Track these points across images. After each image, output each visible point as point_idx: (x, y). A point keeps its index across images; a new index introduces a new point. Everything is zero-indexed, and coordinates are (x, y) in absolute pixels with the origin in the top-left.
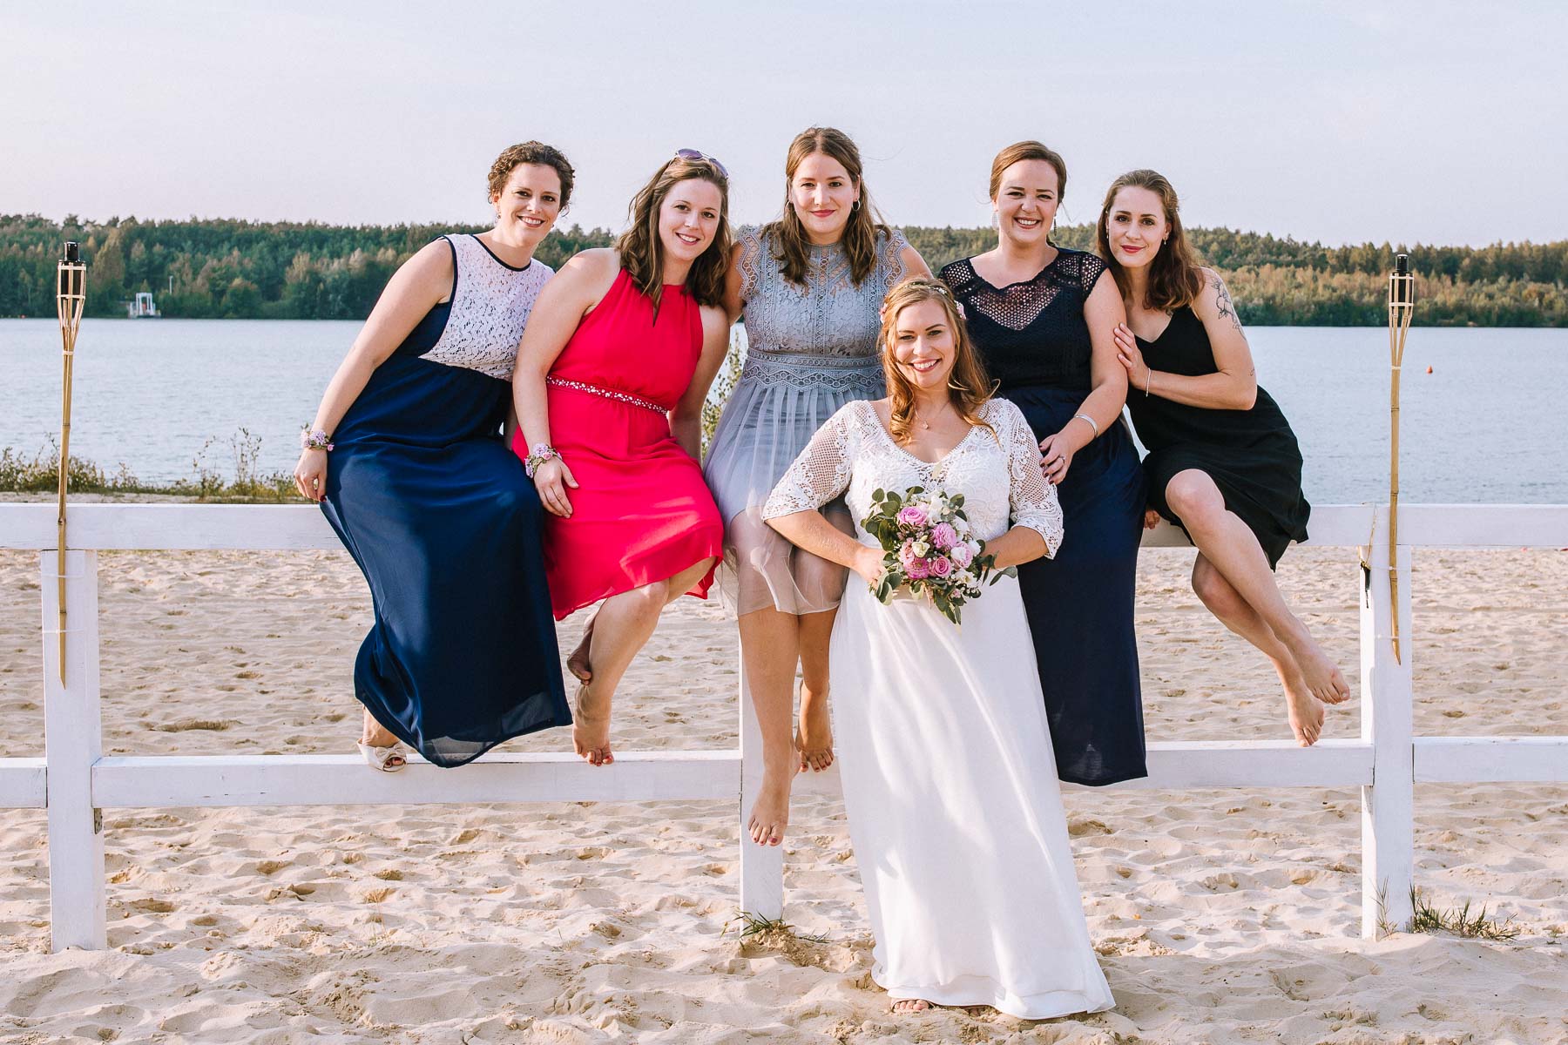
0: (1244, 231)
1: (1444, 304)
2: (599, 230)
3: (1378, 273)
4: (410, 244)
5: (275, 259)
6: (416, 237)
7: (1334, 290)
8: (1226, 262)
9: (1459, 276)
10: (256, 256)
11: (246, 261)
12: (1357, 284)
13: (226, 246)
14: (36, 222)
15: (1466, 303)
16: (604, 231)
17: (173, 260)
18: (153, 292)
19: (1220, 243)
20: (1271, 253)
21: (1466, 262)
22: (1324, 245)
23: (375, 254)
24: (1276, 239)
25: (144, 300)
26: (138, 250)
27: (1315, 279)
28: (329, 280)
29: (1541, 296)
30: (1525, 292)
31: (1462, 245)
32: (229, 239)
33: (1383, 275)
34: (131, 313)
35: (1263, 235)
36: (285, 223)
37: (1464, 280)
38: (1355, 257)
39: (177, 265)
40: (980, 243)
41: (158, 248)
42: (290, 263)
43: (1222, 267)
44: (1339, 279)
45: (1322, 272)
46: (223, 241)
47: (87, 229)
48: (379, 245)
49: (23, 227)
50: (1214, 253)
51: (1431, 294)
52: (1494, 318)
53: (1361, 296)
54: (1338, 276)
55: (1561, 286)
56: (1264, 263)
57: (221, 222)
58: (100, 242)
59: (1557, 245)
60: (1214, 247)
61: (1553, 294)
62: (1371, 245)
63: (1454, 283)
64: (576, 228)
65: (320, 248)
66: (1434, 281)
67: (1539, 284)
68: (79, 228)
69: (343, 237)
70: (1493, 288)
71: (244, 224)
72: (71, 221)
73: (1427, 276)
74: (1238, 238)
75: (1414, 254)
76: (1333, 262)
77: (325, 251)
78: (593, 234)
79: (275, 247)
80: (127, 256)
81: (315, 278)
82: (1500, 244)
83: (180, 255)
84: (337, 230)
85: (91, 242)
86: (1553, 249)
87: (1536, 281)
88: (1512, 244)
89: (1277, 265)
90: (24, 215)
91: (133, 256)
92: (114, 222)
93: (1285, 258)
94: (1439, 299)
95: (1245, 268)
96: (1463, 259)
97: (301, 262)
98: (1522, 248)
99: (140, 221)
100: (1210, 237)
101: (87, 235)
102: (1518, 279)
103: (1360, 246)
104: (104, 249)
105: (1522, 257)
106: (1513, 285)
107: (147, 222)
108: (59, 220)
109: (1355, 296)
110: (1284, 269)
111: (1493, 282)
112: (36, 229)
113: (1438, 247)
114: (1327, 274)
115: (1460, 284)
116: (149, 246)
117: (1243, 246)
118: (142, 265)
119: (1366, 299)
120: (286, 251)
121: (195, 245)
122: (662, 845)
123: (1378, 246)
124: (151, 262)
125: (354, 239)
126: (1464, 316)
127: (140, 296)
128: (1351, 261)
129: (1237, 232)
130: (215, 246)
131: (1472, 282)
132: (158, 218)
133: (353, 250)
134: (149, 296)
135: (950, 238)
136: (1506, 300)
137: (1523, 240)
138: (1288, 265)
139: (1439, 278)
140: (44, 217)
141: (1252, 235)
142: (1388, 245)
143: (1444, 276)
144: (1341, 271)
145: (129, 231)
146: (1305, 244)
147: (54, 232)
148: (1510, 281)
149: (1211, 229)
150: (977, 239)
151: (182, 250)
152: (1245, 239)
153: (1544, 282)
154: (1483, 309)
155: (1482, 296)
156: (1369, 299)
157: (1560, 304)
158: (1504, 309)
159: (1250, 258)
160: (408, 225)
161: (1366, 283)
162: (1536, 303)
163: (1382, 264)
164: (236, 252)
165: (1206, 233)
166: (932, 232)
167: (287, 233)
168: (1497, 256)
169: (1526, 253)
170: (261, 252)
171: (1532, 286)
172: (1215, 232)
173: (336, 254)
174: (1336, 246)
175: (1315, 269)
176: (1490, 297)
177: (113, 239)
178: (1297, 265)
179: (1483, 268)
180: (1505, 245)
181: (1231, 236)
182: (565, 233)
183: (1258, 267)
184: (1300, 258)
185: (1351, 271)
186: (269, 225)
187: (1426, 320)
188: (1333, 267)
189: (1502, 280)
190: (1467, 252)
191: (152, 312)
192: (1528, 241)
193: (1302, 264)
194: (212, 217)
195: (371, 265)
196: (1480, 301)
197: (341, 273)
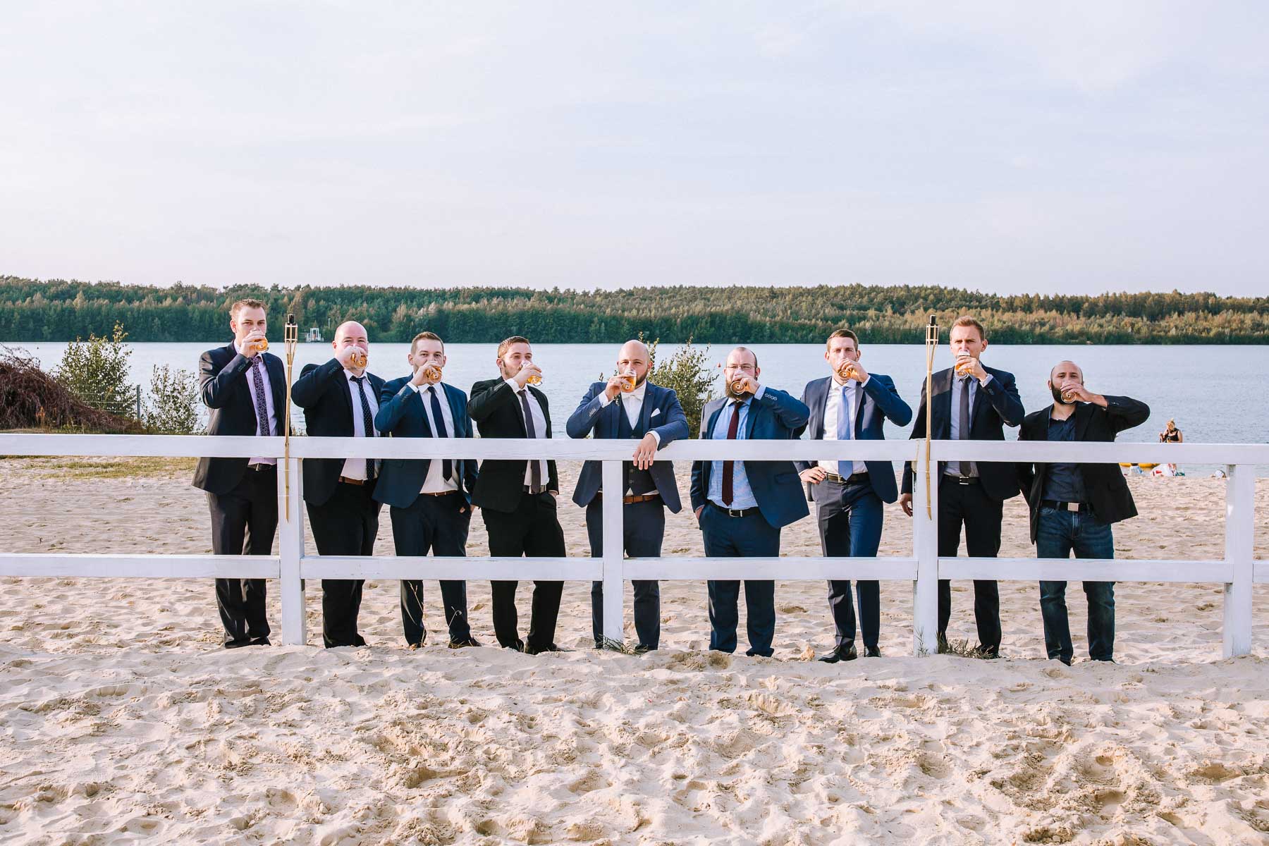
0: (950, 288)
1: (1072, 331)
2: (569, 290)
3: (1031, 312)
4: (462, 300)
5: (387, 308)
6: (466, 295)
7: (1004, 323)
8: (938, 306)
9: (1081, 313)
10: (376, 308)
11: (371, 309)
12: (1019, 318)
13: (360, 301)
14: (256, 288)
15: (1086, 330)
16: (572, 290)
17: (331, 309)
18: (319, 327)
19: (935, 295)
20: (966, 301)
21: (1086, 305)
22: (999, 295)
23: (442, 305)
24: (969, 292)
25: (315, 332)
26: (312, 303)
27: (993, 316)
28: (417, 320)
29: (1133, 325)
30: (1123, 323)
31: (1084, 295)
32: (361, 297)
33: (1034, 313)
34: (308, 339)
35: (961, 290)
36: (392, 288)
37: (1084, 316)
38: (1017, 303)
39: (333, 312)
40: (790, 296)
41: (322, 303)
42: (395, 310)
43: (937, 309)
44: (1007, 316)
45: (997, 312)
46: (357, 298)
47: (284, 292)
48: (445, 300)
49: (248, 291)
50: (932, 301)
51: (1064, 324)
52: (1103, 339)
53: (1021, 326)
54: (1006, 314)
55: (1145, 319)
56: (961, 306)
57: (357, 288)
58: (291, 300)
59: (1143, 294)
60: (932, 297)
61: (1140, 324)
62: (1027, 295)
63: (1078, 318)
64: (556, 289)
65: (412, 302)
66: (1066, 317)
67: (1131, 318)
68: (279, 291)
69: (425, 295)
70: (1103, 321)
71: (369, 288)
72: (275, 287)
73: (1061, 314)
74: (946, 292)
75: (1054, 301)
76: (1004, 305)
77: (414, 303)
78: (565, 293)
79: (387, 301)
80: (305, 307)
81: (409, 318)
82: (1107, 294)
83: (335, 306)
84: (421, 291)
85: (286, 299)
86: (1141, 298)
87: (1129, 316)
88: (1115, 294)
89: (970, 307)
90: (249, 284)
91: (308, 307)
92: (298, 288)
93: (975, 303)
94: (1069, 327)
95: (950, 309)
96: (1084, 303)
97: (402, 310)
98: (1121, 296)
99: (312, 288)
100: (929, 291)
101: (284, 296)
102: (1118, 315)
103: (1020, 295)
104: (293, 304)
105: (1121, 302)
106: (1115, 319)
107: (316, 287)
108: (268, 287)
109: (1017, 326)
110: (974, 311)
111: (1103, 317)
112: (256, 292)
113: (1069, 296)
114: (1000, 313)
115: (1083, 319)
116: (318, 301)
117: (948, 297)
118: (314, 312)
119: (1024, 328)
120: (392, 303)
121: (343, 300)
122: (575, 613)
123: (1031, 296)
124: (318, 311)
125: (430, 296)
126: (1084, 338)
127: (312, 330)
128: (1015, 305)
129: (945, 288)
130: (353, 301)
131: (1089, 317)
132: (322, 285)
133: (430, 303)
134: (318, 329)
135: (773, 293)
136: (1111, 328)
137: (1122, 292)
138: (976, 307)
139: (1069, 313)
140: (260, 285)
141: (954, 290)
142: (1037, 295)
143: (1072, 314)
144: (1009, 311)
145: (306, 293)
146: (987, 295)
147: (266, 295)
148: (1113, 316)
149: (929, 287)
150: (789, 294)
151: (336, 303)
152: (950, 292)
153: (1134, 317)
154: (1096, 333)
155: (1096, 326)
156: (1026, 328)
157: (1144, 330)
158: (1110, 334)
159: (953, 303)
160: (460, 288)
161: (1024, 318)
162: (1130, 330)
163: (1034, 306)
164: (365, 305)
165: (926, 289)
166: (763, 289)
167: (394, 294)
168: (1105, 301)
169: (1123, 299)
170: (379, 304)
171: (1127, 320)
172: (932, 288)
173: (420, 306)
174: (1006, 296)
175: (992, 310)
176: (1101, 326)
177: (298, 298)
178: (982, 308)
179: (1097, 309)
180: (1110, 295)
181: (941, 291)
182: (550, 291)
183: (958, 308)
184: (984, 303)
185: (1014, 311)
186: (383, 289)
187: (1060, 340)
188: (1004, 309)
189: (1108, 316)
190: (1087, 299)
191: (319, 339)
192: (1125, 292)
193: (985, 307)
194: (352, 285)
195: (440, 311)
196: (1094, 329)
197: (424, 315)
